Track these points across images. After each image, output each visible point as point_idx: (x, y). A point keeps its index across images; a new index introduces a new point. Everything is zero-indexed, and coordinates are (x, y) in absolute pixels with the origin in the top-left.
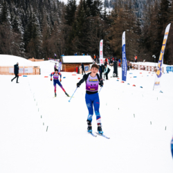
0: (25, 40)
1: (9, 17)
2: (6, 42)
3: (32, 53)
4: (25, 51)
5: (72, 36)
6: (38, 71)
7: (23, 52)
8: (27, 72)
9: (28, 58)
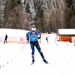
1: (23, 1)
2: (20, 20)
3: (40, 29)
5: (70, 16)
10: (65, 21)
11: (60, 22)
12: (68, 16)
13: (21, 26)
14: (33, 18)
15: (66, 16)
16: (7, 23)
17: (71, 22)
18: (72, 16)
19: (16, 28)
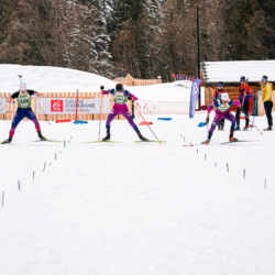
10: (226, 32)
11: (205, 36)
12: (236, 12)
13: (59, 53)
14: (104, 21)
15: (229, 12)
16: (5, 44)
17: (249, 33)
18: (252, 12)
19: (40, 61)
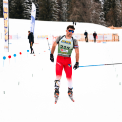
0: (105, 10)
4: (105, 21)
6: (116, 38)
7: (103, 21)
8: (106, 39)
9: (108, 26)
